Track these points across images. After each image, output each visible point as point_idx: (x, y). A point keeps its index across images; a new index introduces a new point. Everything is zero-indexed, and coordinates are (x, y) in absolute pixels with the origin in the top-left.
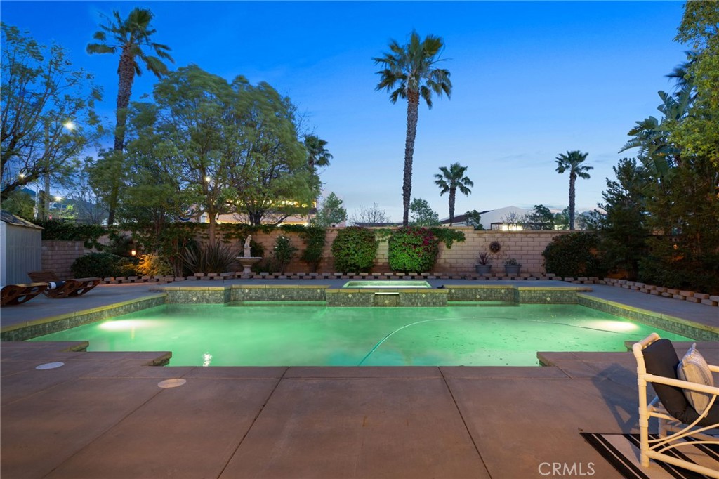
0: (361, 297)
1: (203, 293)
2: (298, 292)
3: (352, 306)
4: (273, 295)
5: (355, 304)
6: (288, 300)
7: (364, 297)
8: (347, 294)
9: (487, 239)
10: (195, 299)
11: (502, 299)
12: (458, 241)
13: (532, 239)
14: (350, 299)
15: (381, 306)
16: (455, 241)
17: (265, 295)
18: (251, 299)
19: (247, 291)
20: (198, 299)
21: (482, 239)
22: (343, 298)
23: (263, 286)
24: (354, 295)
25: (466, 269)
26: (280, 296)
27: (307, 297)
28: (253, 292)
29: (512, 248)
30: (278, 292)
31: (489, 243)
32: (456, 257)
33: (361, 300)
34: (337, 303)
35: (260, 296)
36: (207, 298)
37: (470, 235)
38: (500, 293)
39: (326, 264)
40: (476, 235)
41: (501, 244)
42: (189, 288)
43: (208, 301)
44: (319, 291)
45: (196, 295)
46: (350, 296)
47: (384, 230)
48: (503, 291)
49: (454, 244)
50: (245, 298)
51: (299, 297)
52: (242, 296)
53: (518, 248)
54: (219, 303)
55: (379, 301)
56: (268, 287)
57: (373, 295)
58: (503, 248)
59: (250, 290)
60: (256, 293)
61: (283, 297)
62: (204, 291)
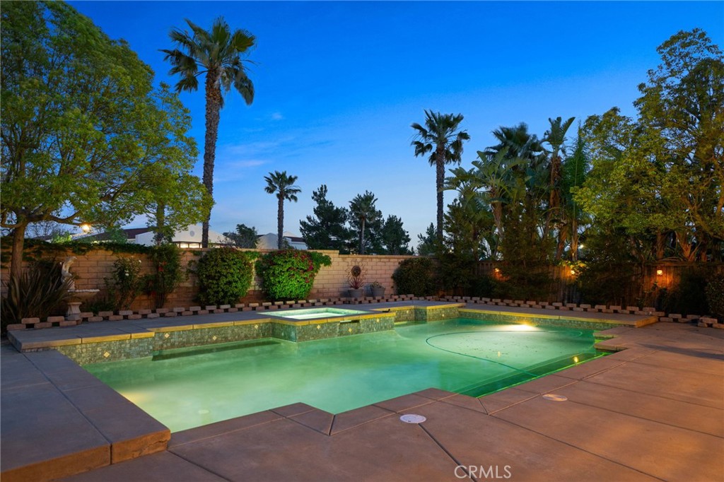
0: (328, 327)
1: (121, 345)
2: (233, 331)
3: (320, 338)
4: (203, 338)
5: (324, 336)
6: (221, 341)
7: (331, 327)
8: (316, 325)
9: (350, 263)
10: (107, 354)
11: (407, 319)
12: (325, 265)
13: (384, 264)
14: (319, 331)
15: (345, 335)
16: (322, 265)
17: (192, 339)
18: (173, 346)
19: (167, 336)
20: (113, 353)
21: (345, 264)
22: (312, 330)
23: (190, 327)
24: (322, 326)
25: (332, 294)
26: (211, 337)
27: (243, 335)
28: (175, 336)
29: (370, 272)
30: (209, 332)
31: (352, 267)
32: (323, 282)
33: (328, 330)
34: (306, 336)
35: (185, 340)
36: (127, 350)
37: (336, 259)
38: (406, 314)
39: (175, 296)
40: (340, 260)
41: (361, 268)
42: (98, 339)
43: (128, 355)
44: (256, 327)
45: (108, 349)
46: (319, 327)
47: (250, 252)
48: (408, 312)
49: (321, 269)
50: (165, 346)
51: (234, 337)
52: (161, 343)
53: (374, 272)
54: (147, 355)
55: (344, 330)
56: (196, 327)
57: (339, 324)
58: (363, 272)
59: (172, 334)
60: (180, 336)
61: (215, 338)
62: (122, 341)
